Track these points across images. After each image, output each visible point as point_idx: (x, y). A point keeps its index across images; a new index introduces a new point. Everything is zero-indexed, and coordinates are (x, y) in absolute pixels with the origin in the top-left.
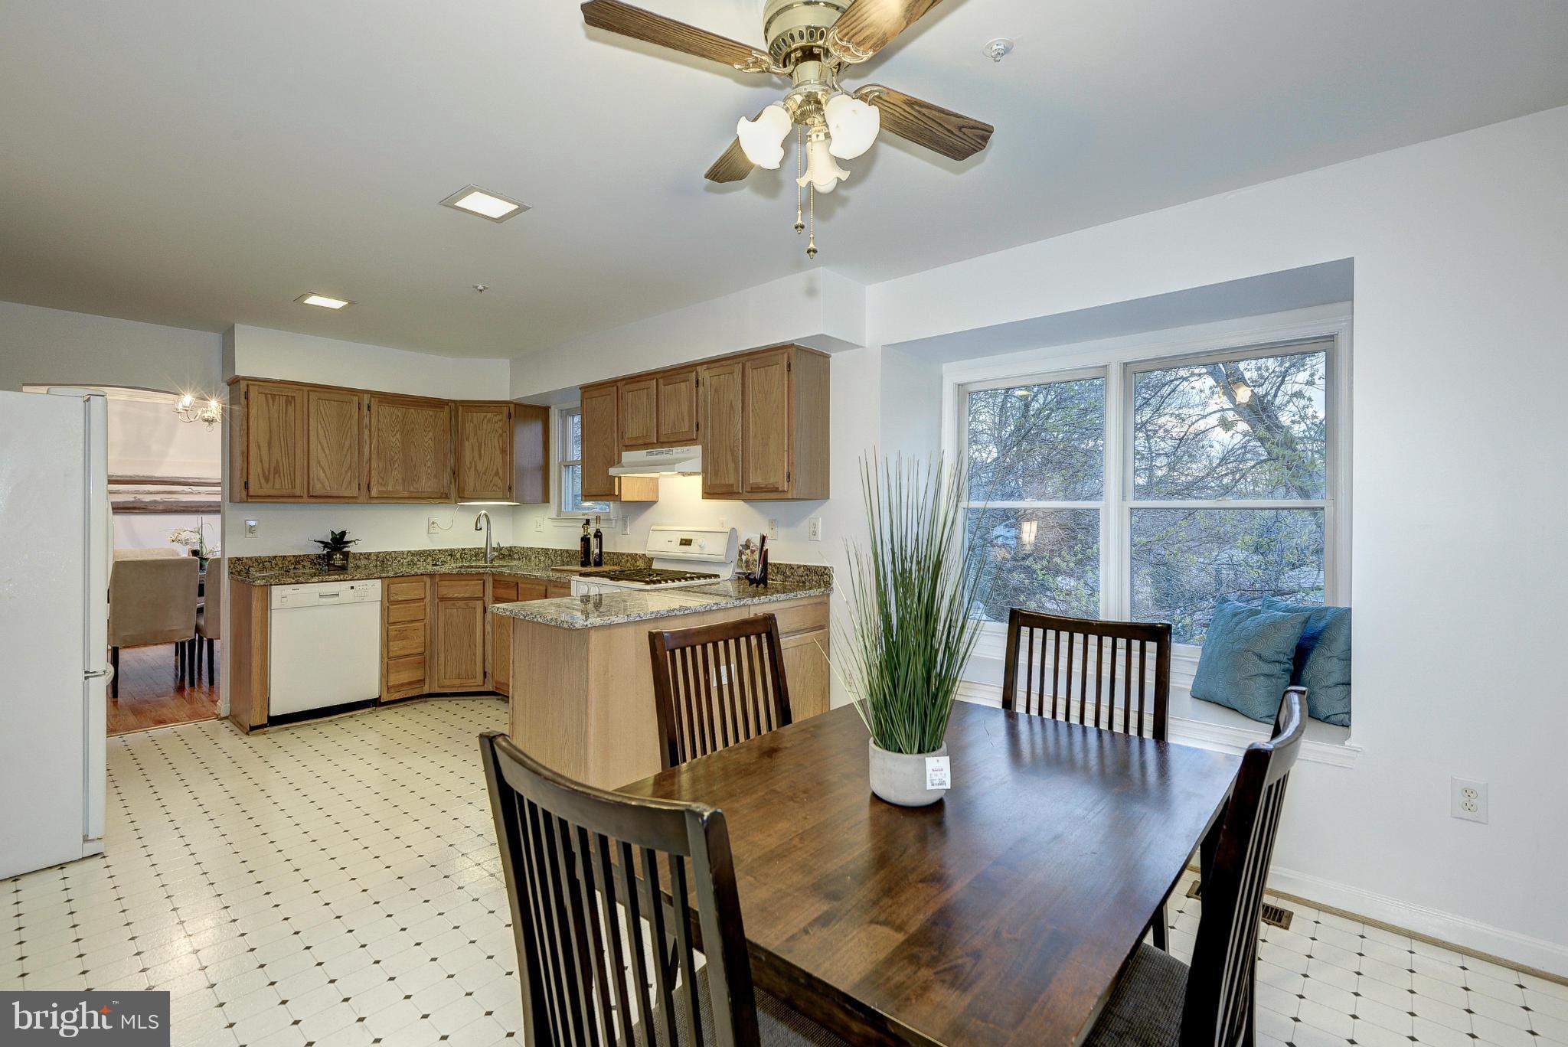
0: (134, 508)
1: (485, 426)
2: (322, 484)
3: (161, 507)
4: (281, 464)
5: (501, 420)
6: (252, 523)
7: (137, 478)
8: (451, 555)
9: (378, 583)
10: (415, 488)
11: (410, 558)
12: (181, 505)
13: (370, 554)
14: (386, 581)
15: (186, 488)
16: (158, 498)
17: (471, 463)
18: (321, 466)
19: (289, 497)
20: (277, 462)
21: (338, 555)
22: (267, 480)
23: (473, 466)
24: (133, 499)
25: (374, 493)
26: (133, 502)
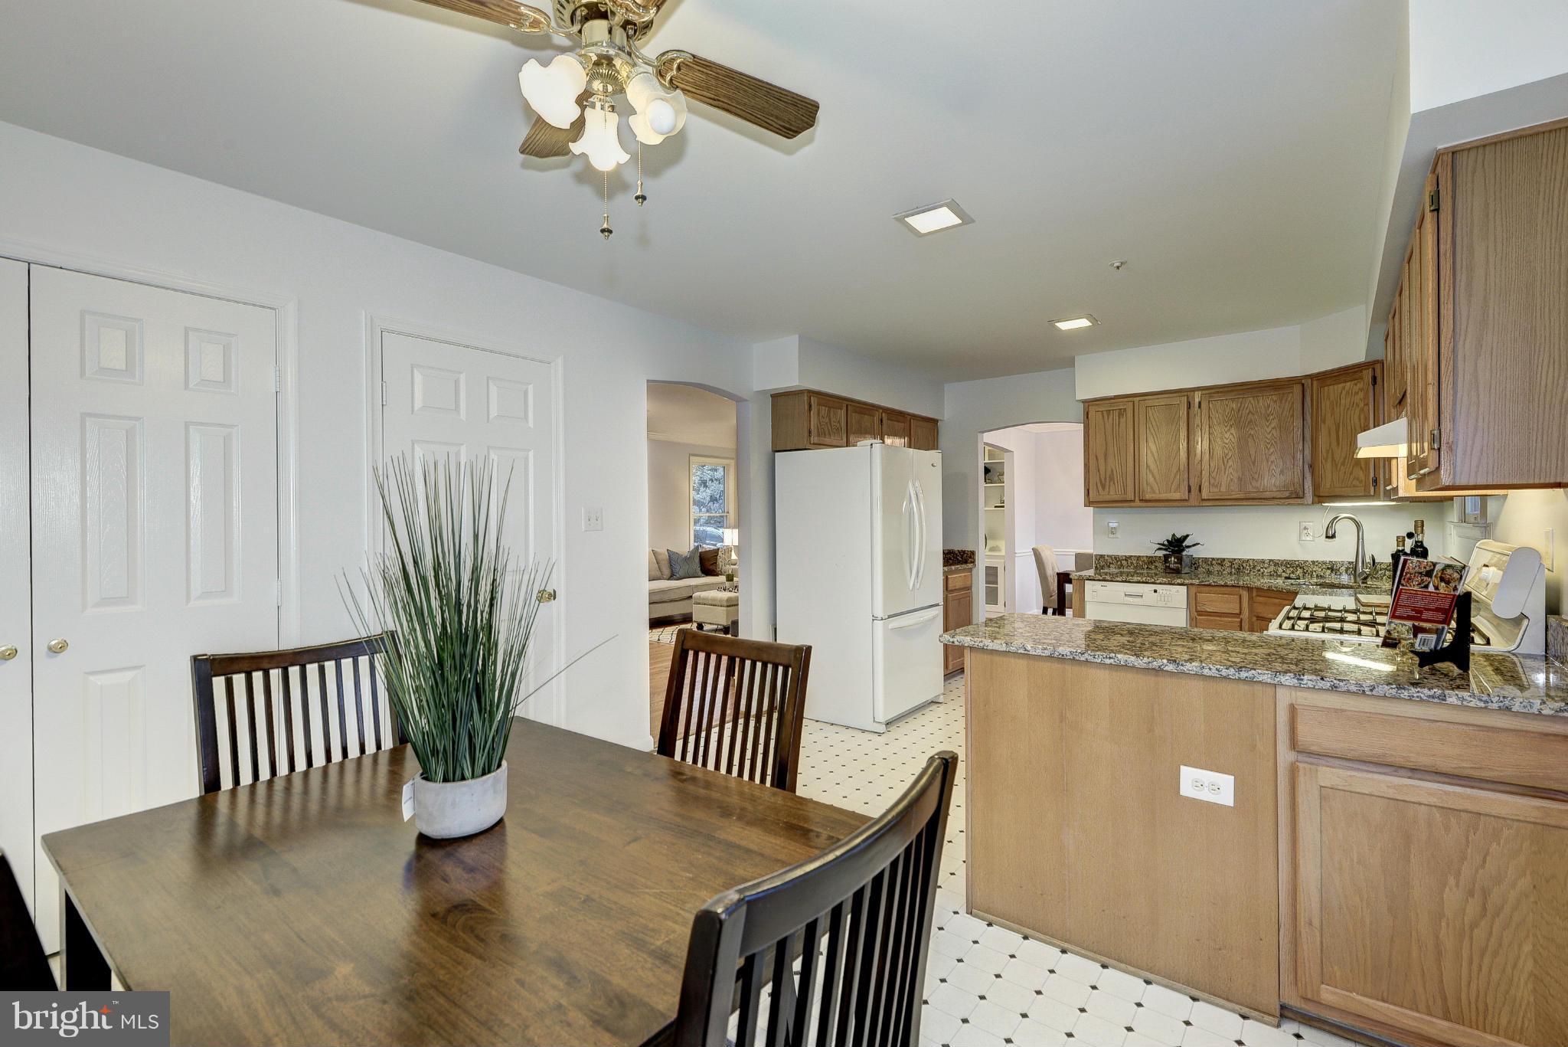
1: (1343, 402)
2: (1152, 488)
4: (1115, 473)
5: (1361, 390)
6: (1115, 525)
8: (1332, 569)
9: (1184, 589)
10: (1254, 488)
11: (1272, 568)
13: (1224, 560)
14: (1193, 590)
17: (1328, 451)
18: (1150, 471)
19: (1122, 501)
20: (1112, 471)
21: (1173, 559)
22: (1104, 487)
23: (1330, 455)
25: (1205, 495)
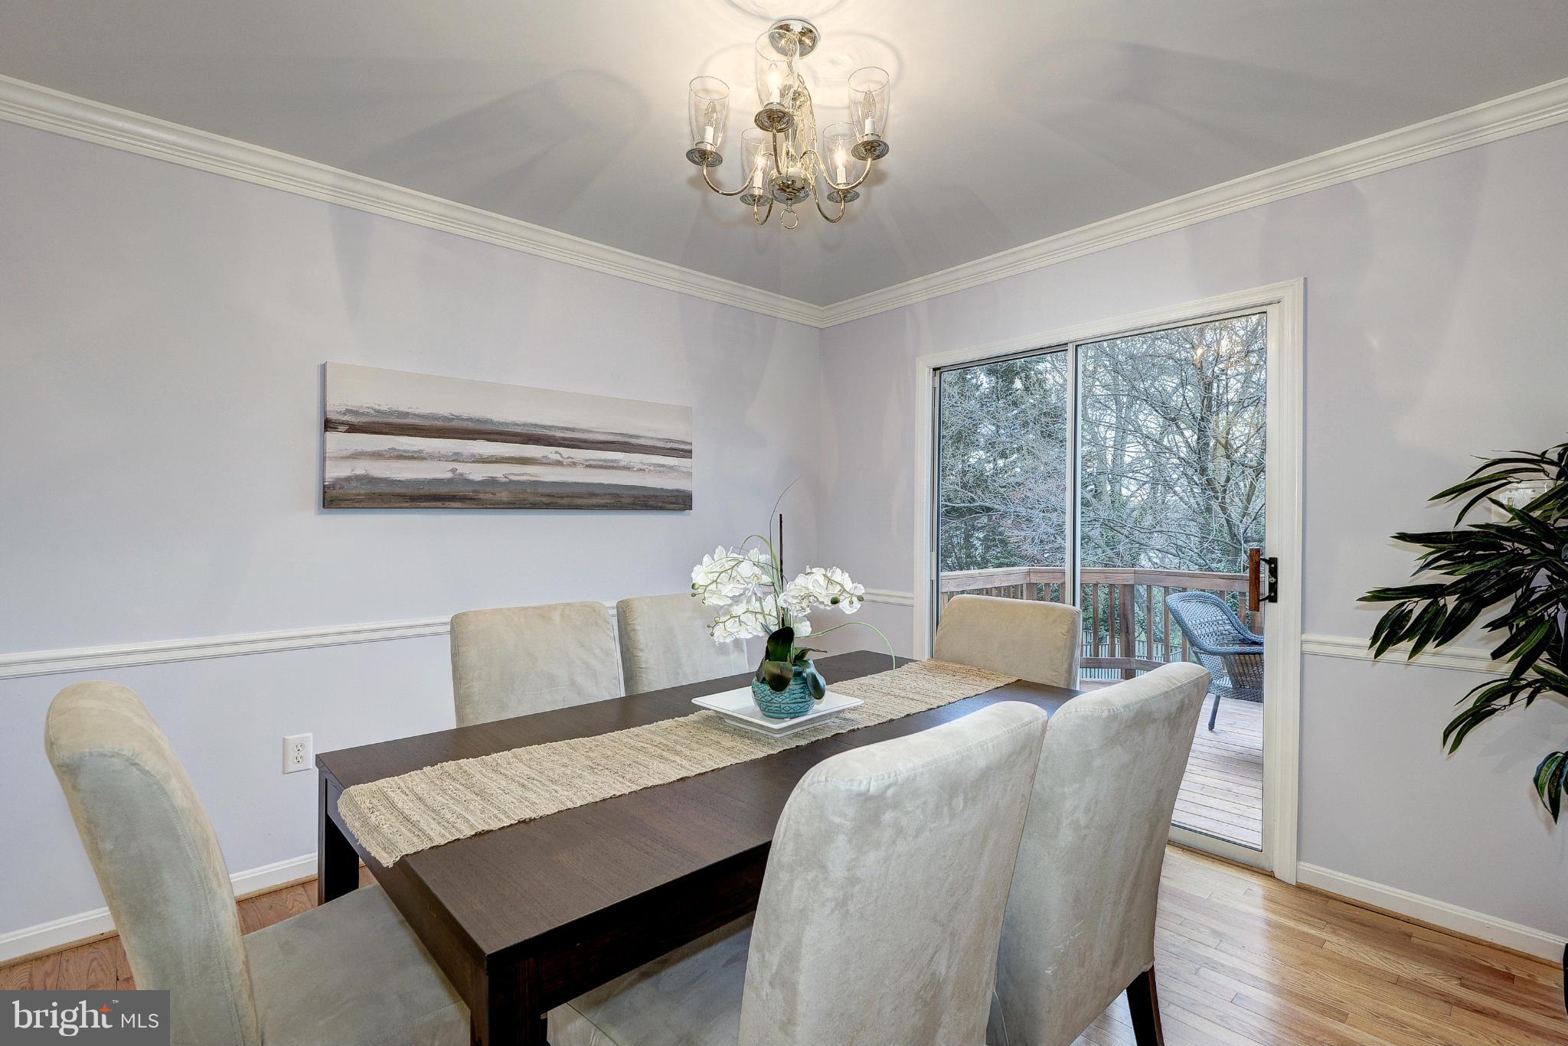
0: (453, 498)
3: (504, 496)
7: (455, 424)
12: (541, 490)
15: (550, 452)
16: (499, 472)
24: (449, 475)
26: (450, 481)
